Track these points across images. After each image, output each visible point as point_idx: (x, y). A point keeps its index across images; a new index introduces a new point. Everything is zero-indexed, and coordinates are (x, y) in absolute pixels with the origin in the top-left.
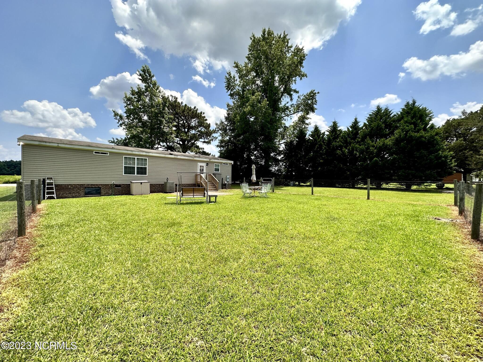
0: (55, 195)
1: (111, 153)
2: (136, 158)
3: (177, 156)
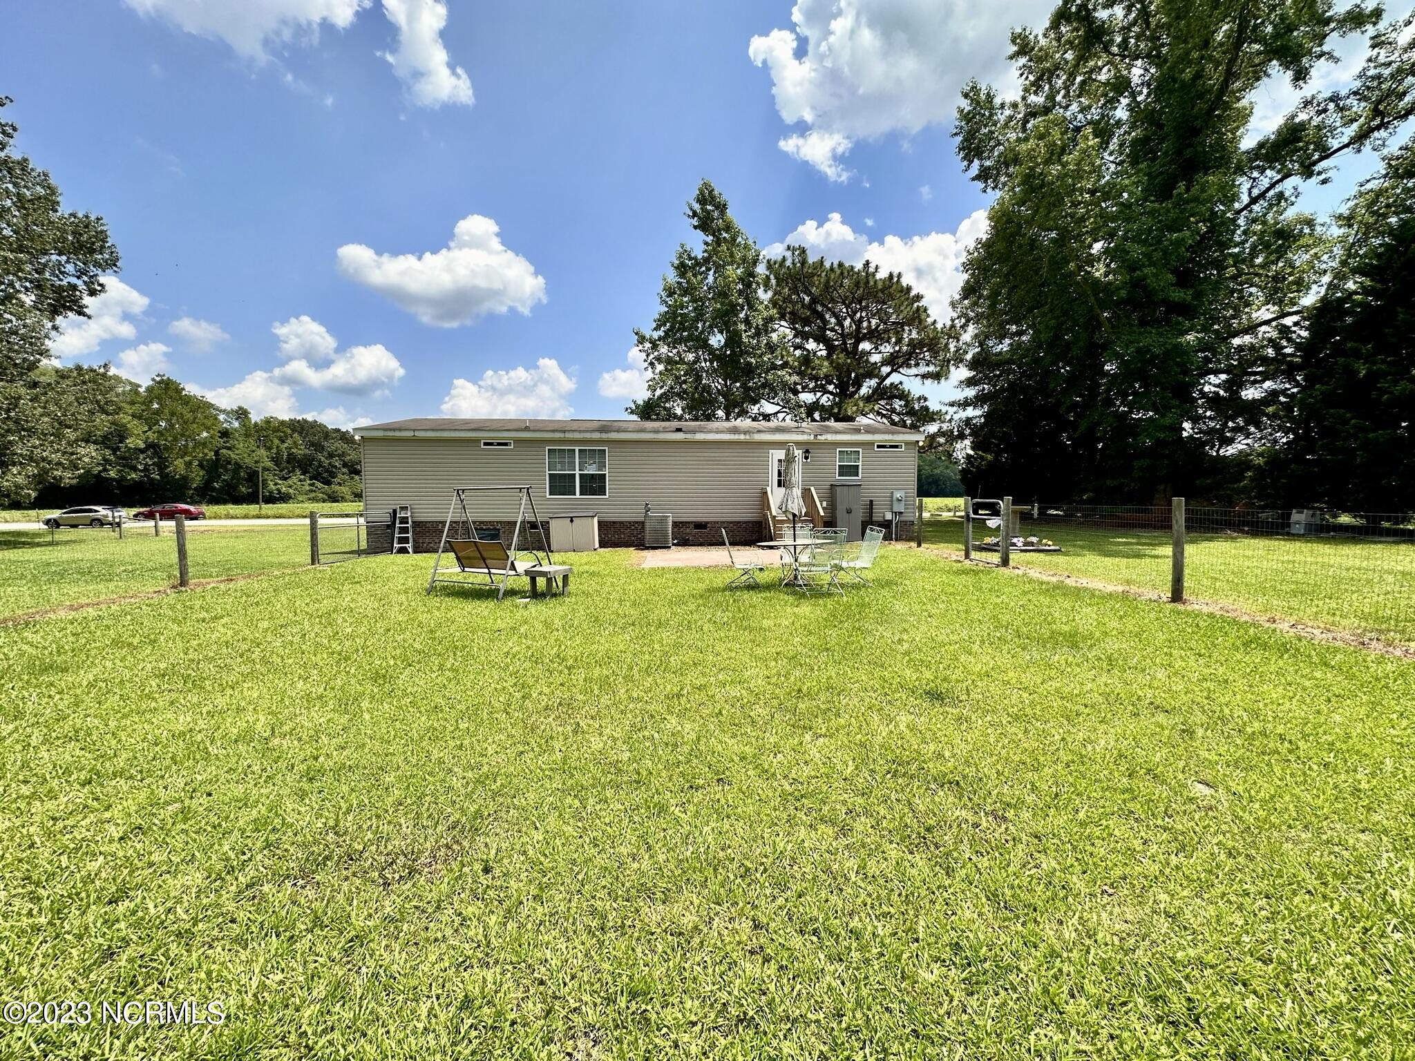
0: (409, 546)
1: (517, 441)
2: (577, 449)
3: (694, 432)
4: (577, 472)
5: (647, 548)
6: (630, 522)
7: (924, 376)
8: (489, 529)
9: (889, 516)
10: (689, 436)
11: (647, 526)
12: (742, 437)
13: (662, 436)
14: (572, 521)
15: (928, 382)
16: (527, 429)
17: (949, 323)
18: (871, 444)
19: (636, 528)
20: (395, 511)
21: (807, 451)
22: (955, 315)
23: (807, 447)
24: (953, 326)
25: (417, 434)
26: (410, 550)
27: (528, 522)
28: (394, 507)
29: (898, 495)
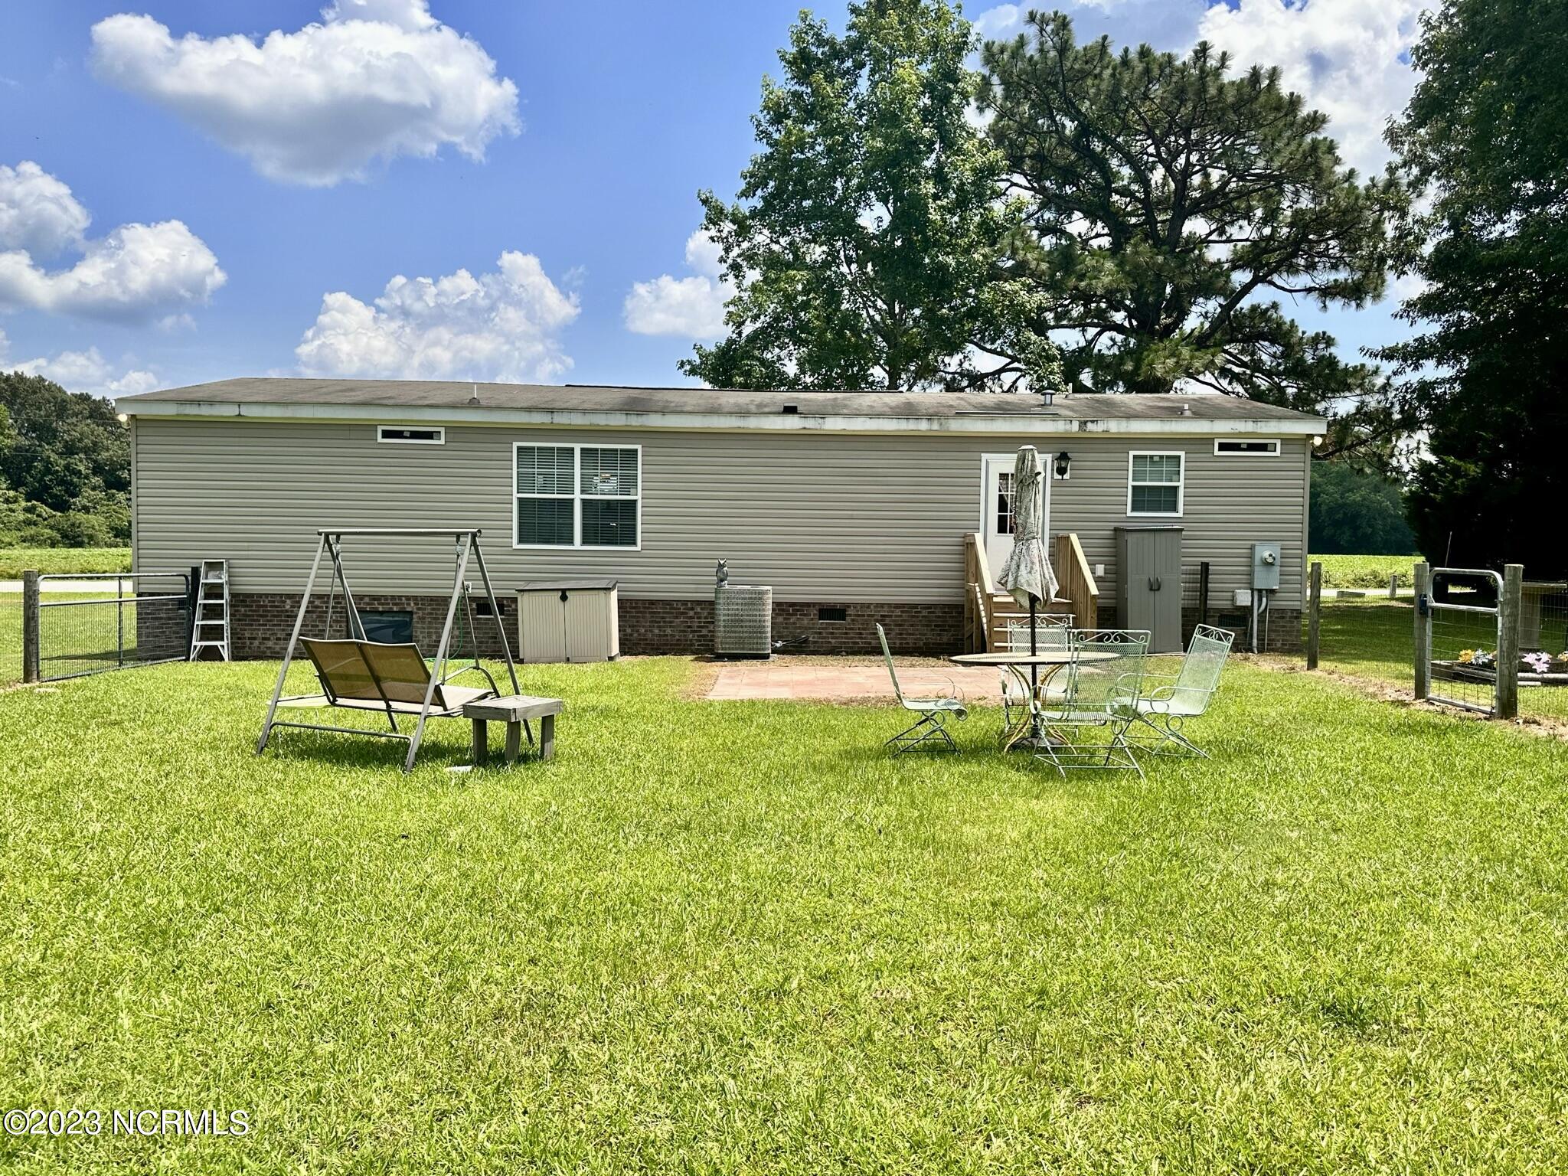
0: (224, 645)
2: (577, 448)
4: (577, 497)
5: (720, 657)
6: (685, 603)
7: (1327, 292)
8: (390, 612)
9: (1244, 598)
10: (811, 424)
11: (723, 613)
12: (923, 426)
13: (753, 424)
14: (564, 598)
15: (1336, 305)
16: (473, 404)
17: (1383, 176)
18: (1206, 441)
19: (698, 616)
20: (196, 572)
21: (1063, 457)
22: (1398, 159)
23: (1063, 448)
24: (1391, 184)
25: (246, 411)
26: (225, 655)
27: (472, 599)
28: (195, 563)
29: (1264, 552)
